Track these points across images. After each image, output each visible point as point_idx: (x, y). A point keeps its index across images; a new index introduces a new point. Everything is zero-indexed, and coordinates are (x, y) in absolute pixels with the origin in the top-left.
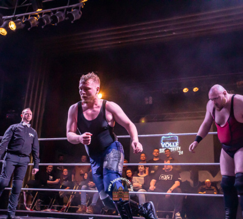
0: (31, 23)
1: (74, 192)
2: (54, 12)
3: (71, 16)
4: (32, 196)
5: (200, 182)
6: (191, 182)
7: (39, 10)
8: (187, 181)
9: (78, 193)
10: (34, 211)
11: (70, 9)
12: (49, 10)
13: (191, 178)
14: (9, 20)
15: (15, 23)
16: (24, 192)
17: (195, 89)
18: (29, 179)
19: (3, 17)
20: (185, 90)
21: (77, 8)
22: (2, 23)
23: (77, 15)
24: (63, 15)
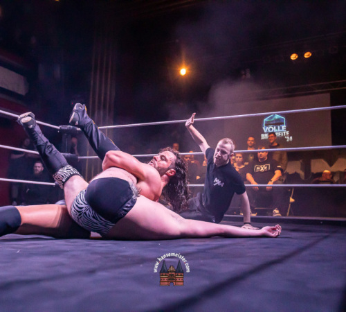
5: (313, 173)
6: (302, 173)
8: (296, 173)
13: (301, 169)
17: (307, 55)
20: (294, 57)
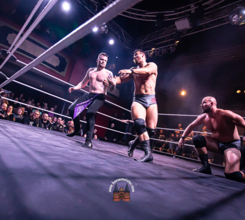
0: (149, 56)
2: (161, 49)
3: (170, 51)
7: (153, 49)
9: (168, 143)
11: (169, 47)
12: (158, 49)
20: (238, 92)
21: (173, 46)
23: (172, 50)
24: (165, 50)
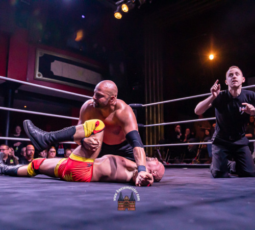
1: (201, 145)
4: (164, 153)
10: (170, 164)
14: (121, 4)
15: (127, 5)
16: (158, 150)
18: (160, 139)
19: (117, 3)
22: (117, 8)
